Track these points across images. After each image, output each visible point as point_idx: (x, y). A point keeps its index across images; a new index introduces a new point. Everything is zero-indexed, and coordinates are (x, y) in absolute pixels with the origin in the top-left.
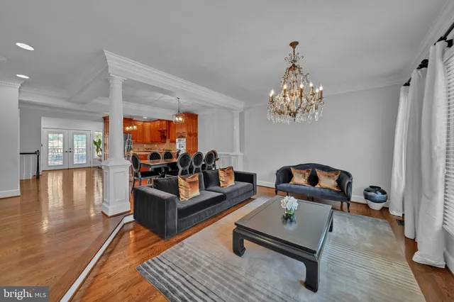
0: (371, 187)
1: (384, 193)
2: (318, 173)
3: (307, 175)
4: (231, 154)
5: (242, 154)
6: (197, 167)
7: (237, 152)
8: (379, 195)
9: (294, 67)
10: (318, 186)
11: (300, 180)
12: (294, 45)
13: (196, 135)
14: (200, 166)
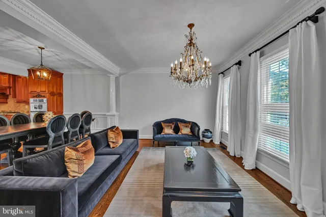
0: (206, 130)
1: (211, 133)
2: (179, 125)
3: (173, 126)
4: (107, 114)
5: (118, 114)
6: (73, 130)
7: (114, 112)
8: (209, 134)
9: (191, 44)
10: (180, 133)
11: (168, 131)
12: (191, 26)
13: (61, 95)
14: (77, 129)
